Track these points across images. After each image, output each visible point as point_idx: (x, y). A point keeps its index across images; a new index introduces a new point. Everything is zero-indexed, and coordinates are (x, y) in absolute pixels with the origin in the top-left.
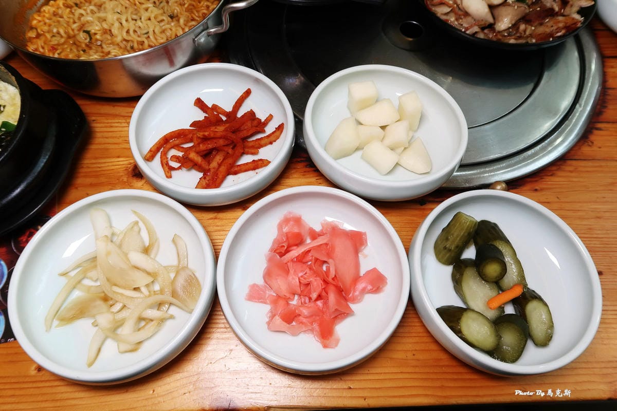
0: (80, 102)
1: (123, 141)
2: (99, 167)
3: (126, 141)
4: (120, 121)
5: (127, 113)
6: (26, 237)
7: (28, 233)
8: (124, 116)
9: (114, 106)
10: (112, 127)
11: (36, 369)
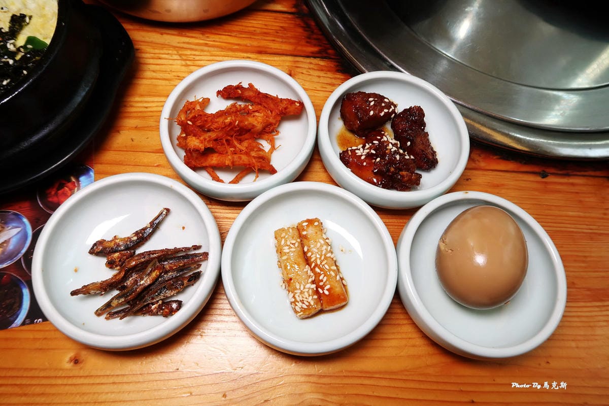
0: (127, 26)
1: (174, 76)
2: (146, 108)
3: (178, 77)
4: (170, 52)
5: (179, 43)
6: (55, 189)
7: (57, 185)
8: (175, 47)
9: (162, 34)
10: (160, 59)
11: (71, 360)
